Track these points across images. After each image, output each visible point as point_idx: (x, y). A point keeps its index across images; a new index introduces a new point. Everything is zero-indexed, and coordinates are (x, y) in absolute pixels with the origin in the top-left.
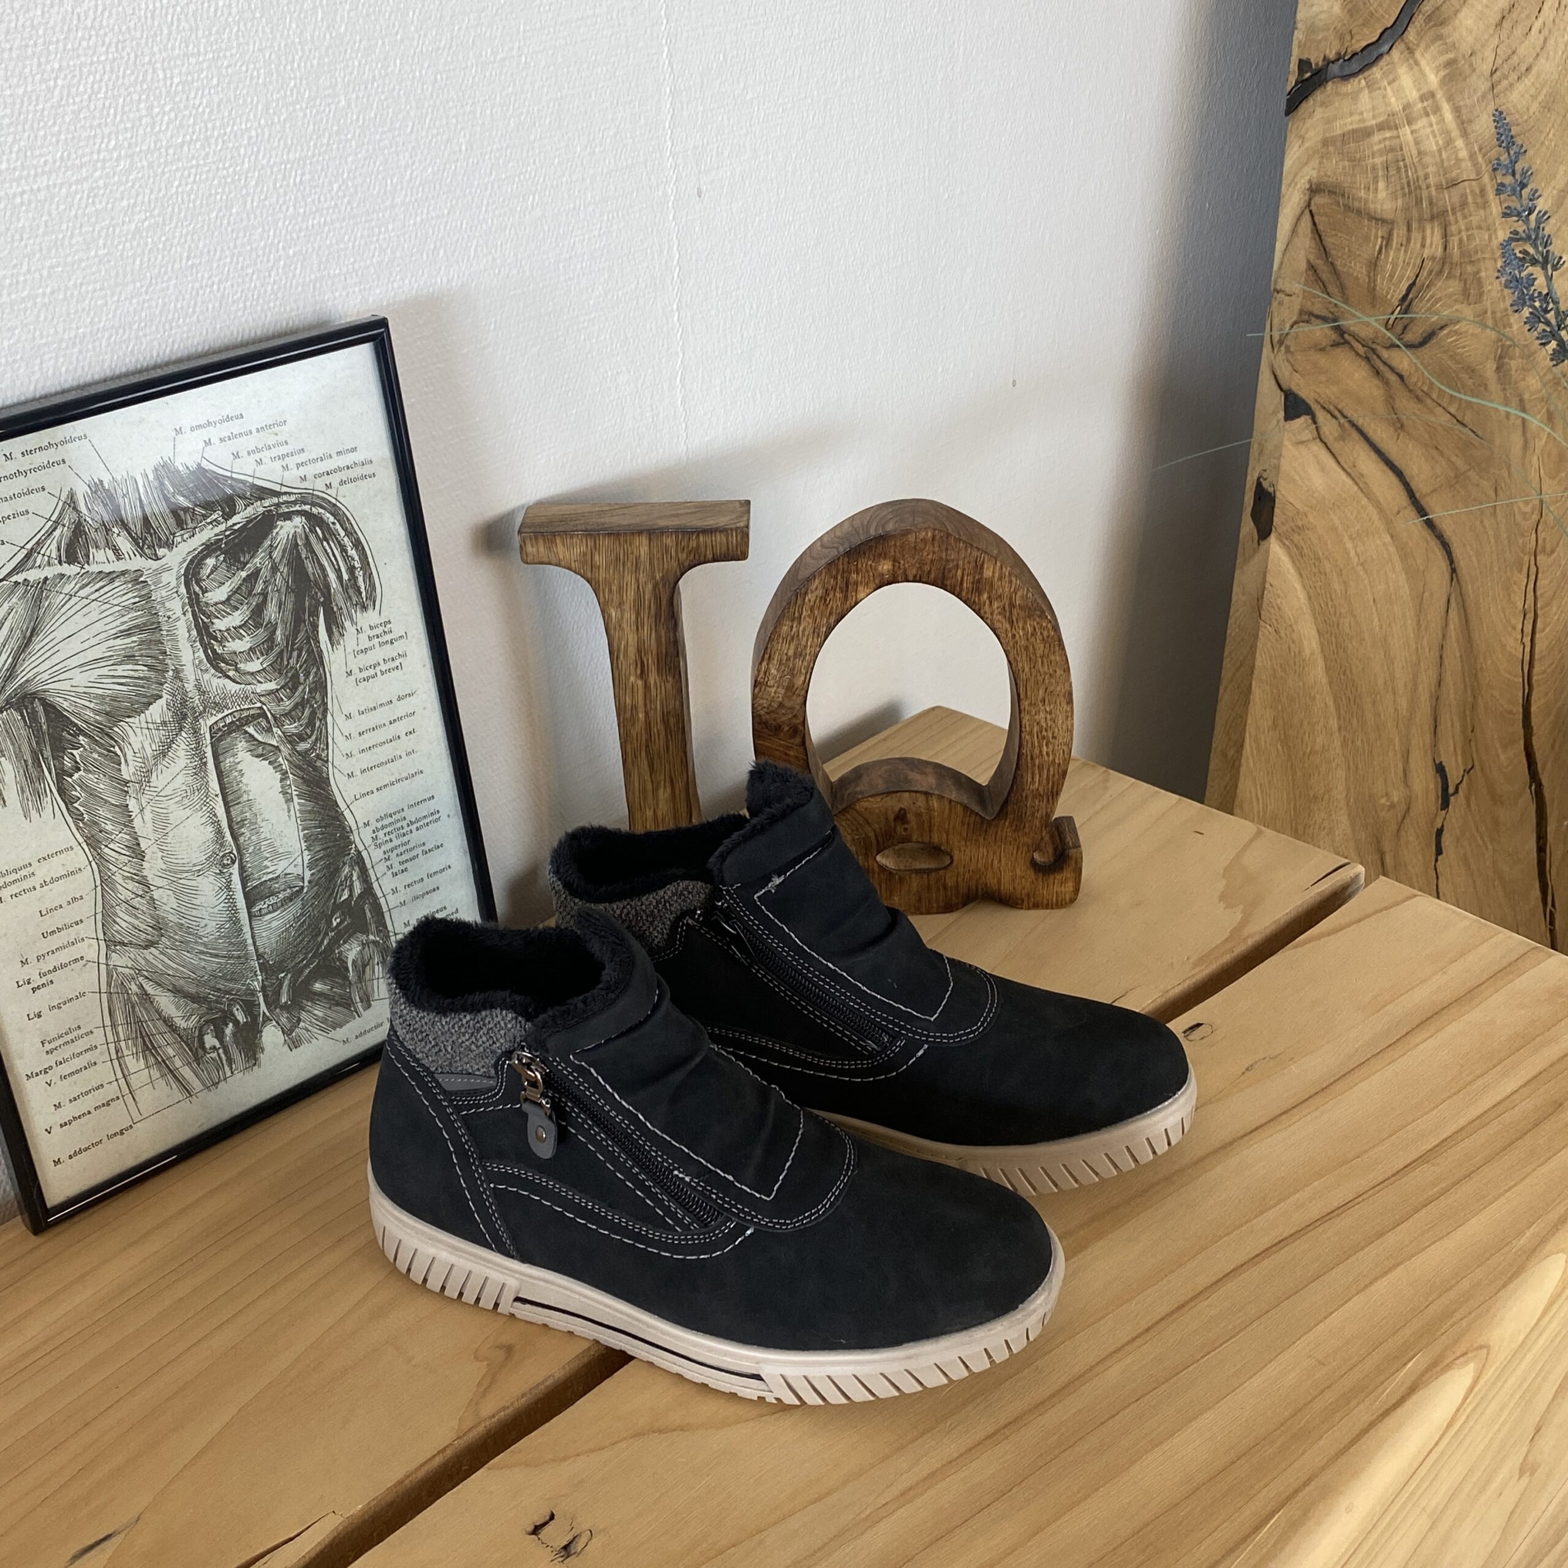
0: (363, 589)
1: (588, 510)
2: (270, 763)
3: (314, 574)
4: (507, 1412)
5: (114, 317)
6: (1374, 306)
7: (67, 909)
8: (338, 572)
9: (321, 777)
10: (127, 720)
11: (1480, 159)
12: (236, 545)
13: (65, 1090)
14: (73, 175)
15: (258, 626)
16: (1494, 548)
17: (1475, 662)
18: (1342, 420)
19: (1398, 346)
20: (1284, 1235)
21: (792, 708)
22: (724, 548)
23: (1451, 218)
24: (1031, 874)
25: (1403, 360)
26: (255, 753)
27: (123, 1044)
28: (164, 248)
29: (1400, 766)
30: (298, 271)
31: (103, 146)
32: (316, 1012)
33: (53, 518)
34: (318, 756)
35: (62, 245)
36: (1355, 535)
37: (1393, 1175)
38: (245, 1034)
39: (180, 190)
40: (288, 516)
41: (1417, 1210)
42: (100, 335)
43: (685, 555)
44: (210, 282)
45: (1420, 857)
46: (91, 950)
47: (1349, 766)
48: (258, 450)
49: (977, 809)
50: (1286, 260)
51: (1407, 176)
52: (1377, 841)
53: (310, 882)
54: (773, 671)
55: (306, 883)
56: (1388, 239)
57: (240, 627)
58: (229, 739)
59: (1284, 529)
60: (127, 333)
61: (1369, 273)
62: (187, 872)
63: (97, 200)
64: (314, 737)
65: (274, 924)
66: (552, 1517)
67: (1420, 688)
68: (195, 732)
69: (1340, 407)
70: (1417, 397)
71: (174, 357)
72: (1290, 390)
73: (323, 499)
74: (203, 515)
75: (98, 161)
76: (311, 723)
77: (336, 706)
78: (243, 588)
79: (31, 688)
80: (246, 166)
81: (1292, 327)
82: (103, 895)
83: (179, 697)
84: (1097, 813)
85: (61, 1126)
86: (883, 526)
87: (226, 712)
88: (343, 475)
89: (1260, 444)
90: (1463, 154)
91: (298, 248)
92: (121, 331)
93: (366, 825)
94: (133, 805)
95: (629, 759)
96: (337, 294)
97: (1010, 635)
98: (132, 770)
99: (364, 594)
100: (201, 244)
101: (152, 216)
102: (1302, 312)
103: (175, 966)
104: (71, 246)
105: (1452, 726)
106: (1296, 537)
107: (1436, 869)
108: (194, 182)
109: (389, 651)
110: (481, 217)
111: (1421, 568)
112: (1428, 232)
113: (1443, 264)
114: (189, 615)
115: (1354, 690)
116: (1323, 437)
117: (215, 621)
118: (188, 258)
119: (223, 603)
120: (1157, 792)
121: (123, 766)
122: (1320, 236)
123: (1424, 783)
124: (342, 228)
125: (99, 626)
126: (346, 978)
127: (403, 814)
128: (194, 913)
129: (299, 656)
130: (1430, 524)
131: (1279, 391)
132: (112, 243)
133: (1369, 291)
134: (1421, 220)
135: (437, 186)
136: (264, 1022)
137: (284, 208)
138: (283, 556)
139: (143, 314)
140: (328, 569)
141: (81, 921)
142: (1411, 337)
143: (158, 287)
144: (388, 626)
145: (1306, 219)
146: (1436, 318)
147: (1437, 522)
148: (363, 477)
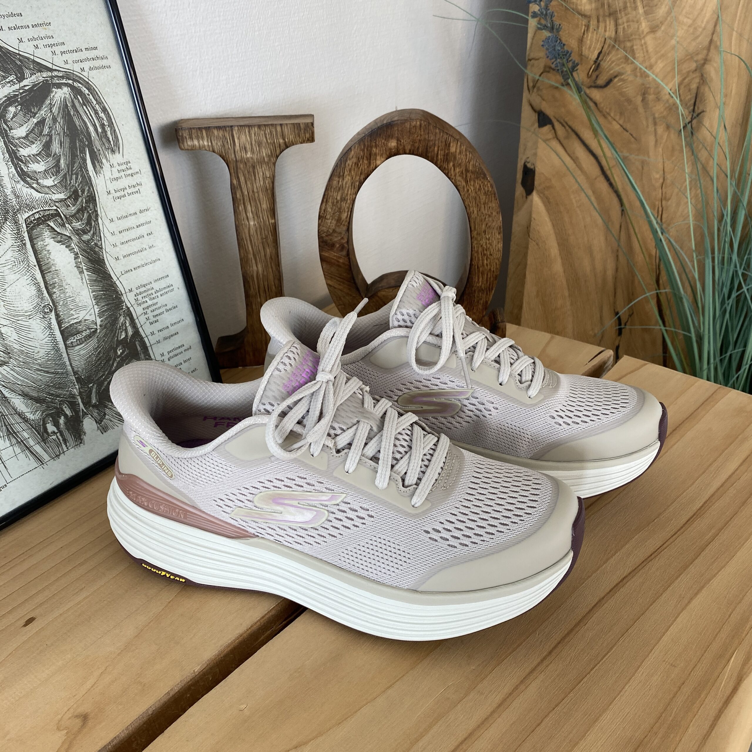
3: (80, 126)
8: (95, 126)
9: (99, 258)
15: (48, 155)
18: (568, 128)
34: (96, 244)
40: (59, 86)
48: (34, 39)
53: (101, 326)
55: (98, 327)
57: (37, 155)
58: (38, 229)
59: (540, 188)
64: (92, 232)
65: (82, 352)
68: (16, 222)
72: (540, 111)
73: (80, 78)
76: (89, 223)
77: (103, 214)
78: (36, 130)
87: (34, 211)
88: (92, 64)
93: (131, 291)
99: (112, 143)
102: (545, 68)
109: (131, 181)
117: (20, 149)
119: (24, 138)
127: (151, 286)
128: (30, 343)
129: (77, 178)
136: (83, 416)
138: (59, 112)
140: (89, 124)
144: (129, 164)
148: (103, 67)
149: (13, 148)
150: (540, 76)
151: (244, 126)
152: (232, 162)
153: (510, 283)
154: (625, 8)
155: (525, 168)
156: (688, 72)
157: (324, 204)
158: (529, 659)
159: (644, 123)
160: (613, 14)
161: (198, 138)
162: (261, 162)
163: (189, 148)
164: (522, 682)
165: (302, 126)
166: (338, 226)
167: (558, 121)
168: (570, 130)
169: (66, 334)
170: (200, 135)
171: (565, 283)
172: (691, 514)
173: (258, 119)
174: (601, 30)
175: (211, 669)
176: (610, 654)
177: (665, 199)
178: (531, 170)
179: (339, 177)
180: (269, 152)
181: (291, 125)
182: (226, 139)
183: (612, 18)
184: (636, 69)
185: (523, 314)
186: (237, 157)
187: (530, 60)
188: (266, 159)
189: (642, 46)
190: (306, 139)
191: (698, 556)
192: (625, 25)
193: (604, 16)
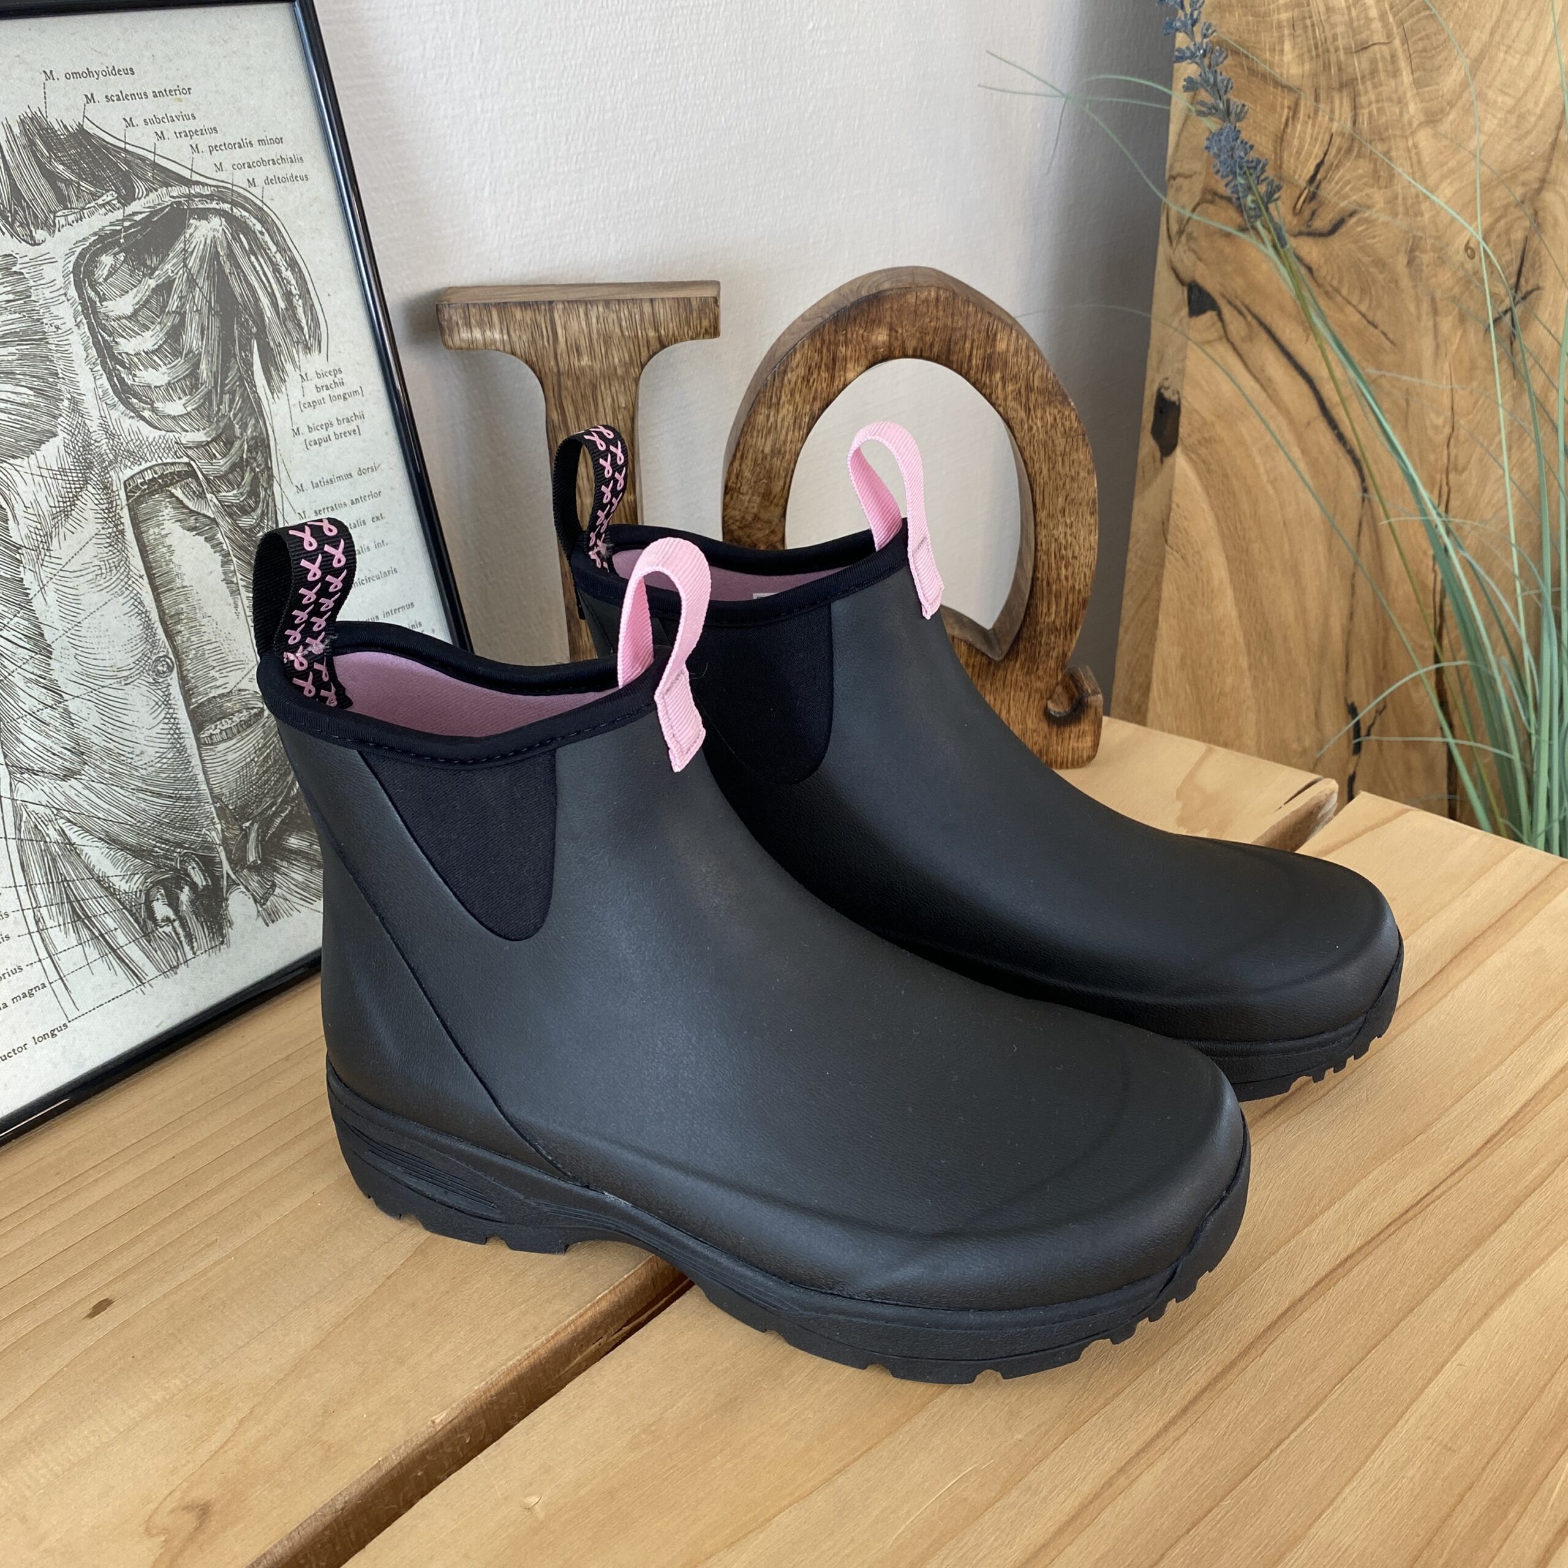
0: (304, 323)
3: (241, 295)
8: (272, 296)
10: (12, 461)
15: (177, 353)
18: (1250, 318)
26: (185, 524)
27: (44, 911)
32: (293, 875)
40: (203, 214)
48: (158, 120)
57: (153, 352)
58: (150, 502)
64: (259, 511)
65: (231, 757)
68: (108, 488)
74: (91, 193)
76: (254, 493)
77: (284, 475)
78: (153, 302)
87: (144, 465)
88: (271, 171)
94: (28, 579)
99: (306, 330)
102: (1203, 194)
103: (106, 806)
109: (342, 409)
114: (85, 328)
117: (120, 340)
119: (128, 318)
121: (11, 523)
128: (126, 734)
129: (232, 401)
136: (229, 887)
140: (260, 292)
144: (339, 376)
148: (294, 178)
149: (107, 338)
150: (1194, 210)
151: (576, 302)
152: (549, 375)
153: (1126, 639)
154: (1374, 72)
155: (1160, 399)
156: (1506, 207)
157: (736, 464)
158: (1137, 1423)
159: (1412, 308)
160: (1348, 85)
161: (481, 325)
162: (610, 375)
163: (463, 345)
164: (1121, 1470)
165: (694, 303)
166: (765, 507)
167: (1230, 303)
168: (1254, 322)
169: (200, 719)
170: (486, 319)
171: (1241, 640)
172: (1494, 1127)
173: (606, 290)
174: (1323, 118)
175: (469, 1419)
176: (1311, 1419)
177: (1456, 469)
178: (1174, 403)
179: (769, 407)
180: (626, 355)
181: (672, 302)
182: (539, 327)
183: (1345, 93)
184: (1396, 198)
185: (1151, 704)
186: (561, 364)
187: (1174, 178)
188: (619, 371)
189: (1408, 150)
190: (703, 330)
191: (1509, 1217)
192: (1374, 107)
193: (1330, 88)
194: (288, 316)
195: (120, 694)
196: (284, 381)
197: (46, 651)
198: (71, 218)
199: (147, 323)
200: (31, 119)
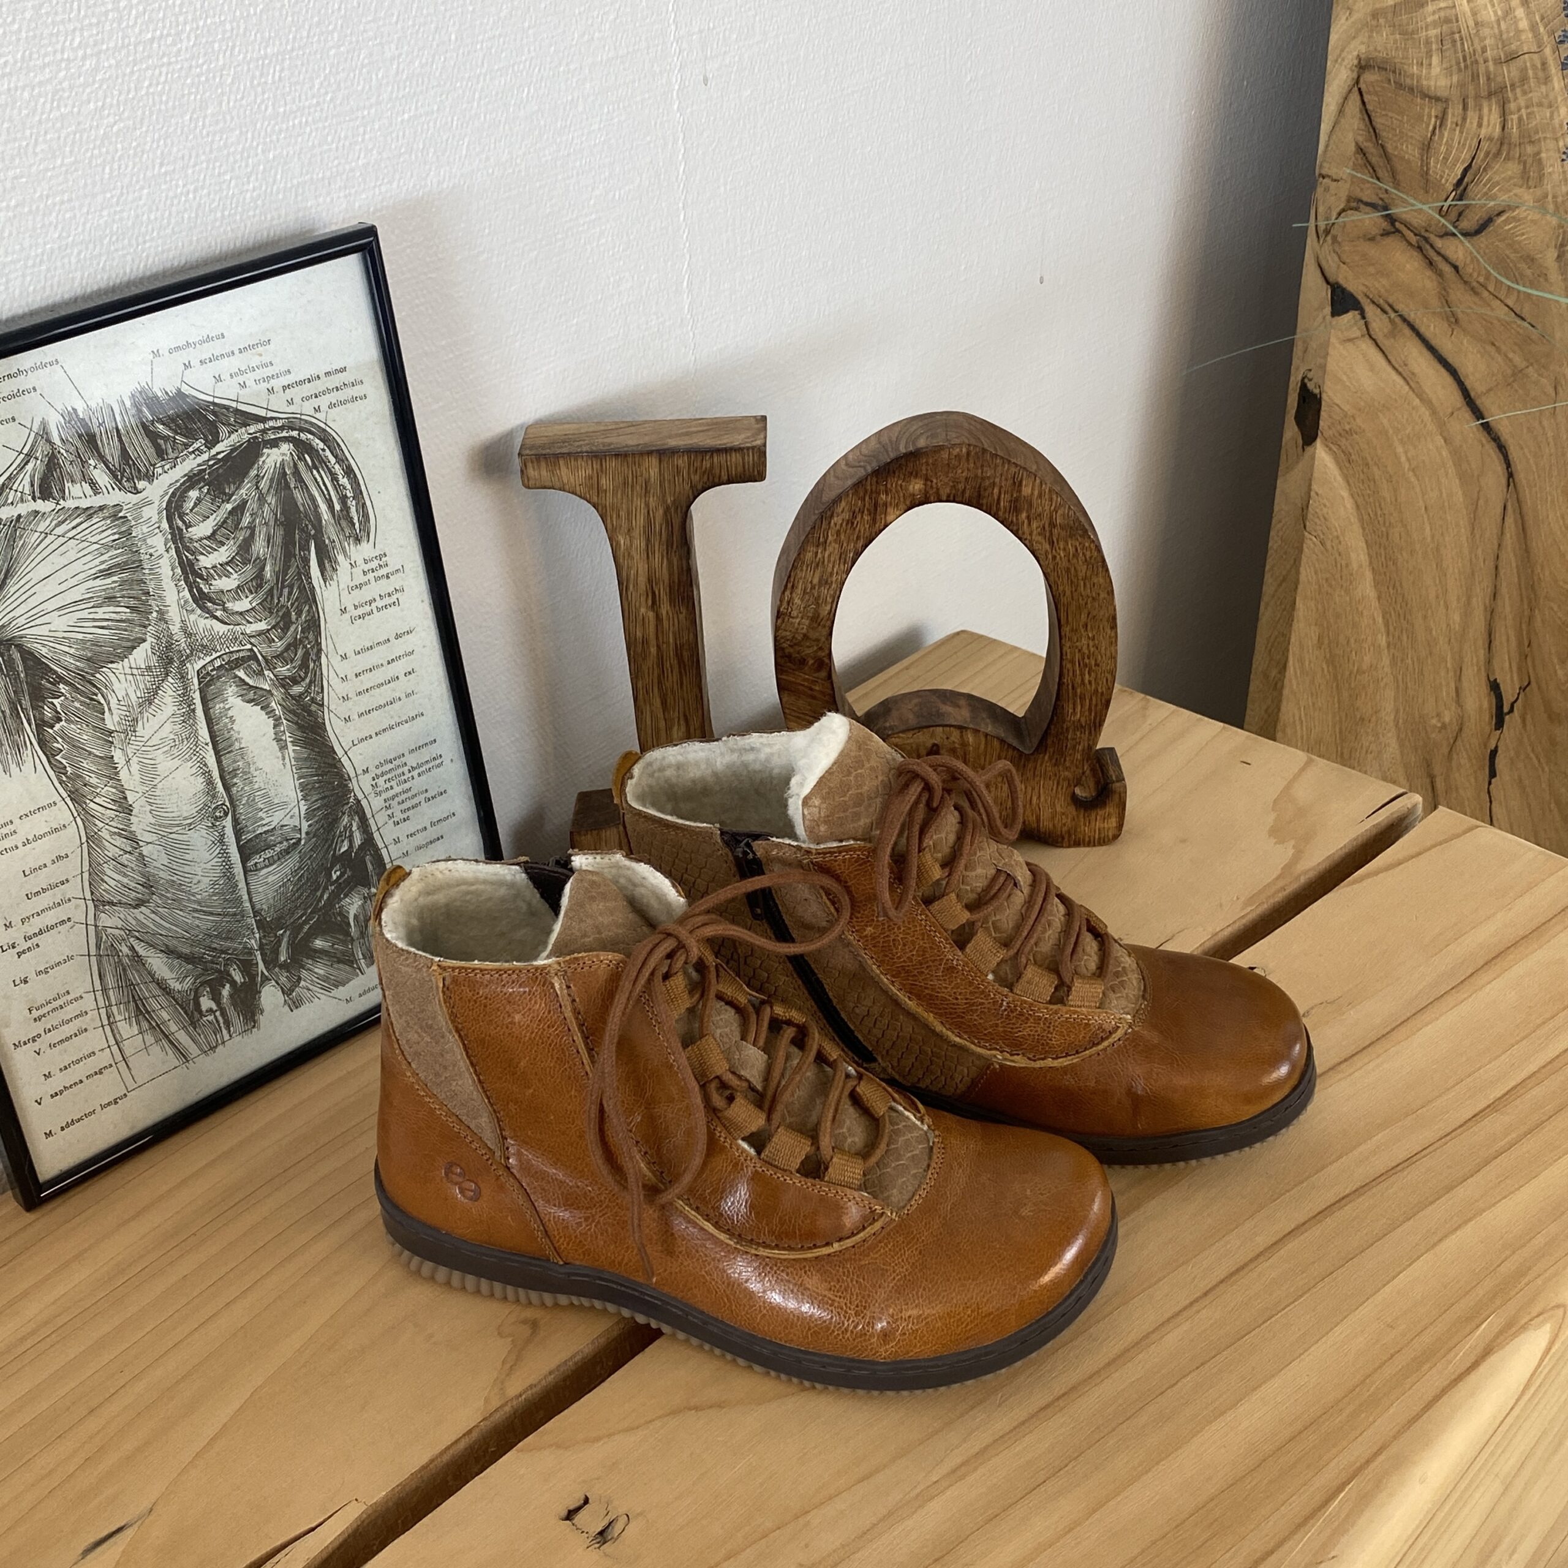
0: (356, 520)
1: (591, 430)
2: (262, 708)
3: (303, 505)
4: (534, 1390)
5: (83, 231)
6: (1427, 192)
7: (51, 868)
10: (110, 666)
11: (1542, 29)
12: (218, 475)
13: (55, 1058)
14: (35, 76)
15: (246, 561)
16: (1553, 451)
17: (1533, 572)
18: (1393, 315)
19: (1454, 235)
20: (1347, 1192)
21: (818, 640)
22: (740, 469)
23: (1510, 94)
24: (1072, 809)
25: (1458, 249)
27: (114, 1009)
28: (135, 155)
29: (1453, 685)
30: (279, 177)
31: (68, 43)
32: (316, 970)
33: (25, 451)
34: (313, 700)
35: (26, 153)
36: (1405, 439)
37: (1461, 1126)
38: (242, 995)
39: (151, 90)
40: (274, 443)
41: (1487, 1162)
42: (69, 251)
43: (697, 477)
44: (185, 190)
45: (1473, 780)
46: (78, 911)
47: (1398, 687)
48: (241, 372)
49: (1015, 743)
50: (1332, 142)
51: (1463, 50)
52: (1428, 765)
53: (307, 833)
54: (797, 601)
55: (303, 835)
56: (1442, 119)
57: (227, 563)
58: (218, 684)
59: (1331, 432)
60: (97, 249)
61: (1422, 156)
62: (178, 825)
63: (62, 103)
64: (308, 680)
65: (271, 879)
66: (586, 1501)
67: (1474, 600)
68: (183, 677)
69: (1390, 301)
70: (1473, 289)
71: (148, 273)
72: (1337, 283)
73: (312, 424)
75: (62, 60)
76: (304, 665)
77: (331, 646)
79: (8, 633)
80: (221, 63)
81: (1339, 214)
82: (89, 853)
83: (164, 640)
84: (1137, 743)
85: (52, 1096)
86: (914, 443)
87: (215, 655)
88: (333, 397)
89: (1304, 342)
90: (1524, 24)
91: (279, 150)
92: (91, 246)
93: (366, 771)
94: (118, 756)
95: (641, 697)
96: (321, 200)
97: (1050, 556)
98: (116, 719)
99: (357, 526)
100: (175, 149)
101: (121, 120)
102: (1348, 201)
103: (168, 925)
104: (35, 154)
105: (1508, 640)
106: (1344, 440)
107: (1489, 792)
108: (166, 81)
109: (385, 586)
110: (473, 112)
111: (1476, 474)
112: (1486, 110)
113: (1502, 144)
114: (173, 552)
115: (1404, 604)
116: (1372, 333)
117: (201, 557)
118: (161, 165)
119: (208, 538)
120: (1198, 720)
122: (1369, 117)
123: (1477, 702)
124: (324, 128)
125: (77, 567)
126: (348, 934)
127: (403, 760)
128: (187, 869)
129: (290, 593)
130: (1487, 427)
131: (1325, 284)
132: (79, 150)
133: (1422, 176)
134: (1477, 97)
135: (426, 79)
136: (262, 982)
137: (263, 107)
138: (270, 487)
139: (115, 226)
140: (320, 501)
141: (67, 881)
142: (1466, 224)
143: (130, 198)
144: (383, 559)
145: (1355, 96)
146: (1492, 203)
147: (1492, 424)
148: (354, 399)
149: (190, 557)
169: (246, 853)
194: (343, 517)
195: (184, 837)
196: (335, 570)
197: (128, 810)
198: (166, 467)
199: (224, 540)
200: (140, 393)
